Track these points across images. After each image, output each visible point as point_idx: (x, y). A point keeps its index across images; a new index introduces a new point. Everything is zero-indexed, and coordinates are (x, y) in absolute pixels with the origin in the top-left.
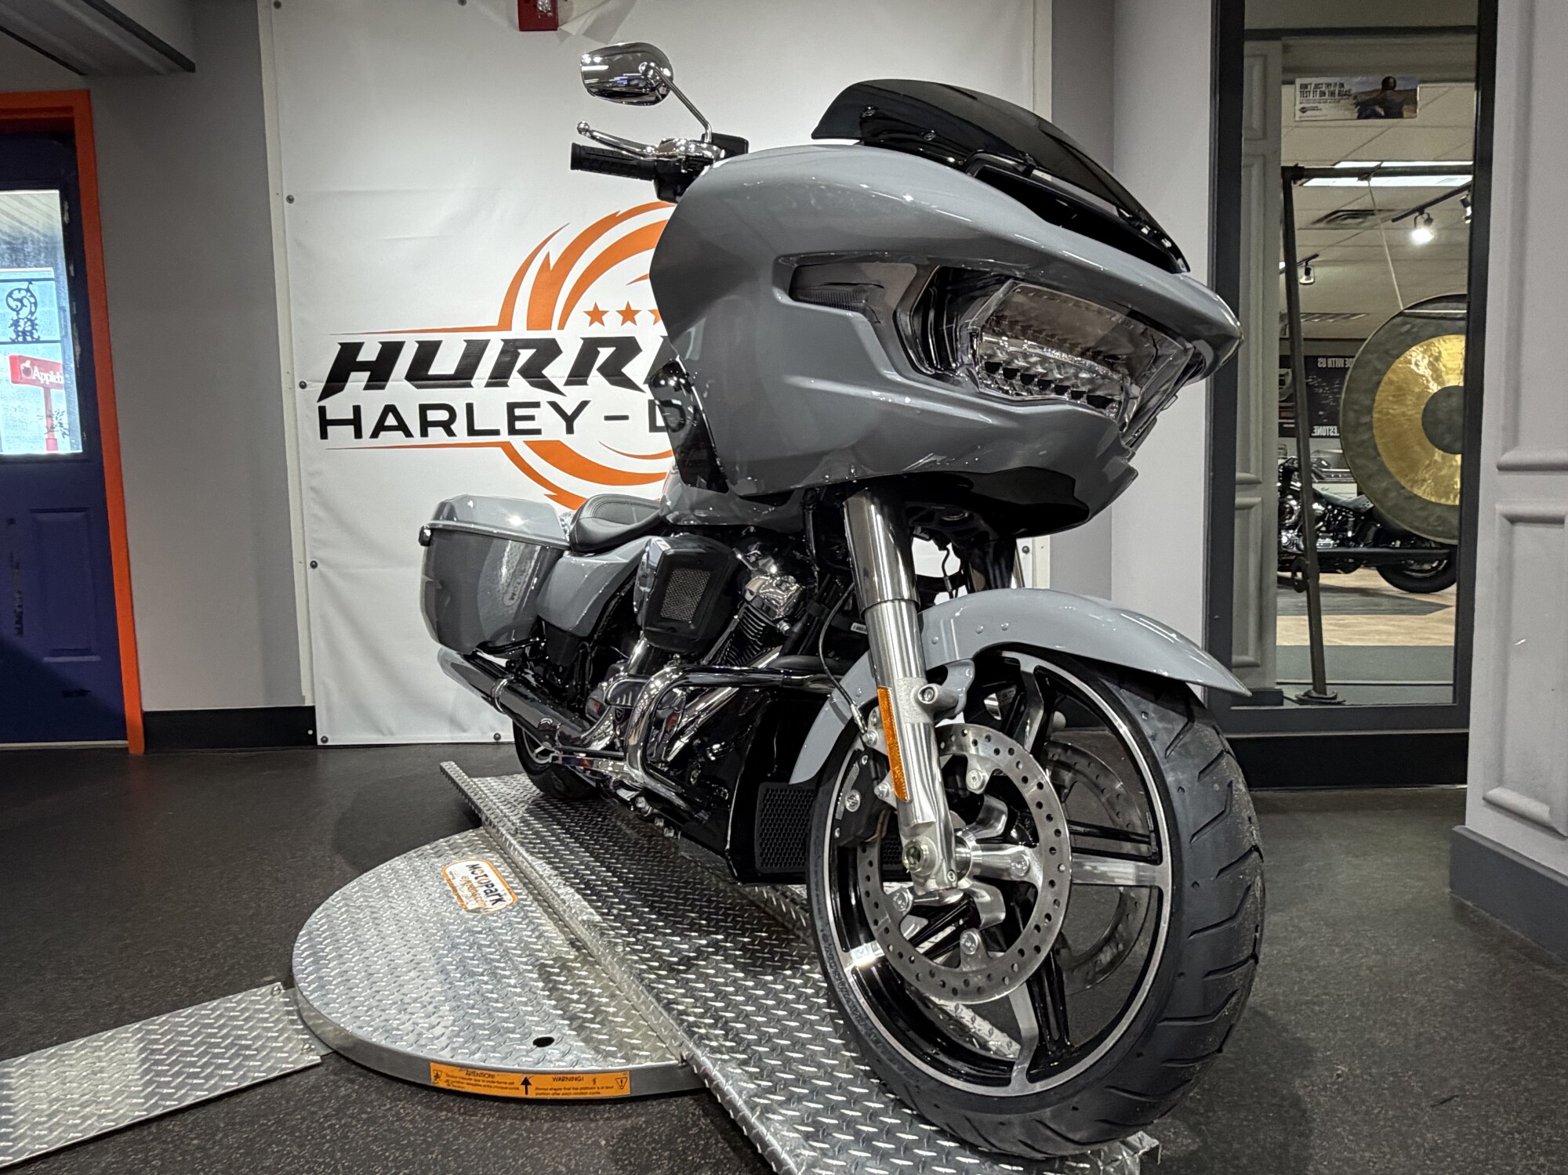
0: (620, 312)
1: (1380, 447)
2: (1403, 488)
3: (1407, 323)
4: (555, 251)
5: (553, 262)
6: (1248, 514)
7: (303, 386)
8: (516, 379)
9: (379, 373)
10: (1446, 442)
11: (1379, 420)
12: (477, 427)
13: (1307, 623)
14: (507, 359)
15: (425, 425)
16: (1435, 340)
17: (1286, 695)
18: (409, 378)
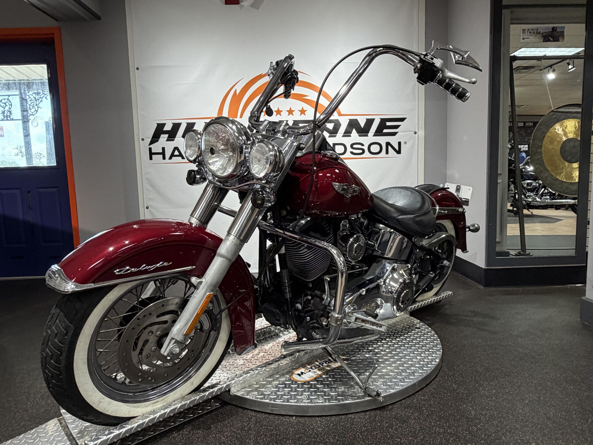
1: (544, 161)
2: (553, 176)
3: (555, 114)
4: (239, 88)
7: (143, 140)
9: (172, 135)
10: (569, 159)
11: (544, 151)
13: (519, 226)
16: (565, 121)
17: (510, 253)
18: (183, 137)
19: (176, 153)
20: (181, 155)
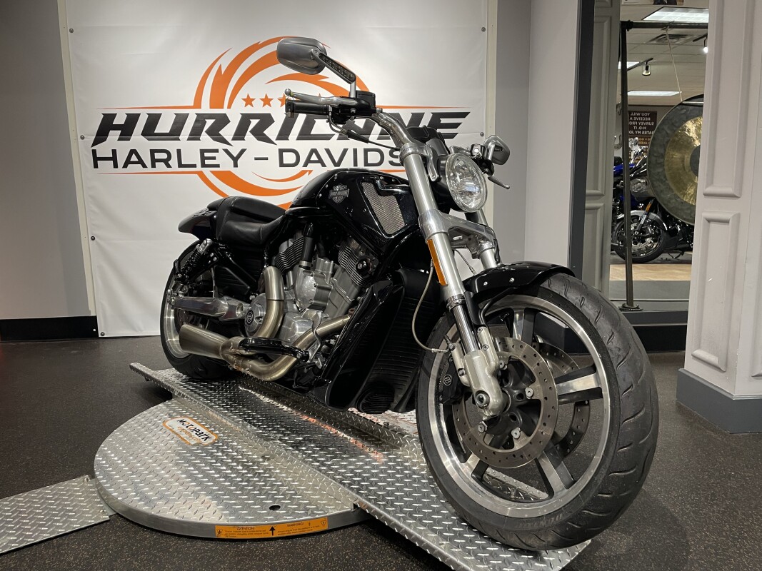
0: (262, 99)
1: (667, 176)
2: (679, 198)
3: (682, 109)
4: (225, 64)
5: (223, 70)
6: (596, 212)
7: (83, 138)
8: (204, 136)
9: (126, 131)
11: (667, 161)
12: (183, 163)
14: (199, 125)
15: (154, 161)
16: (697, 118)
18: (143, 134)
19: (134, 158)
20: (140, 162)
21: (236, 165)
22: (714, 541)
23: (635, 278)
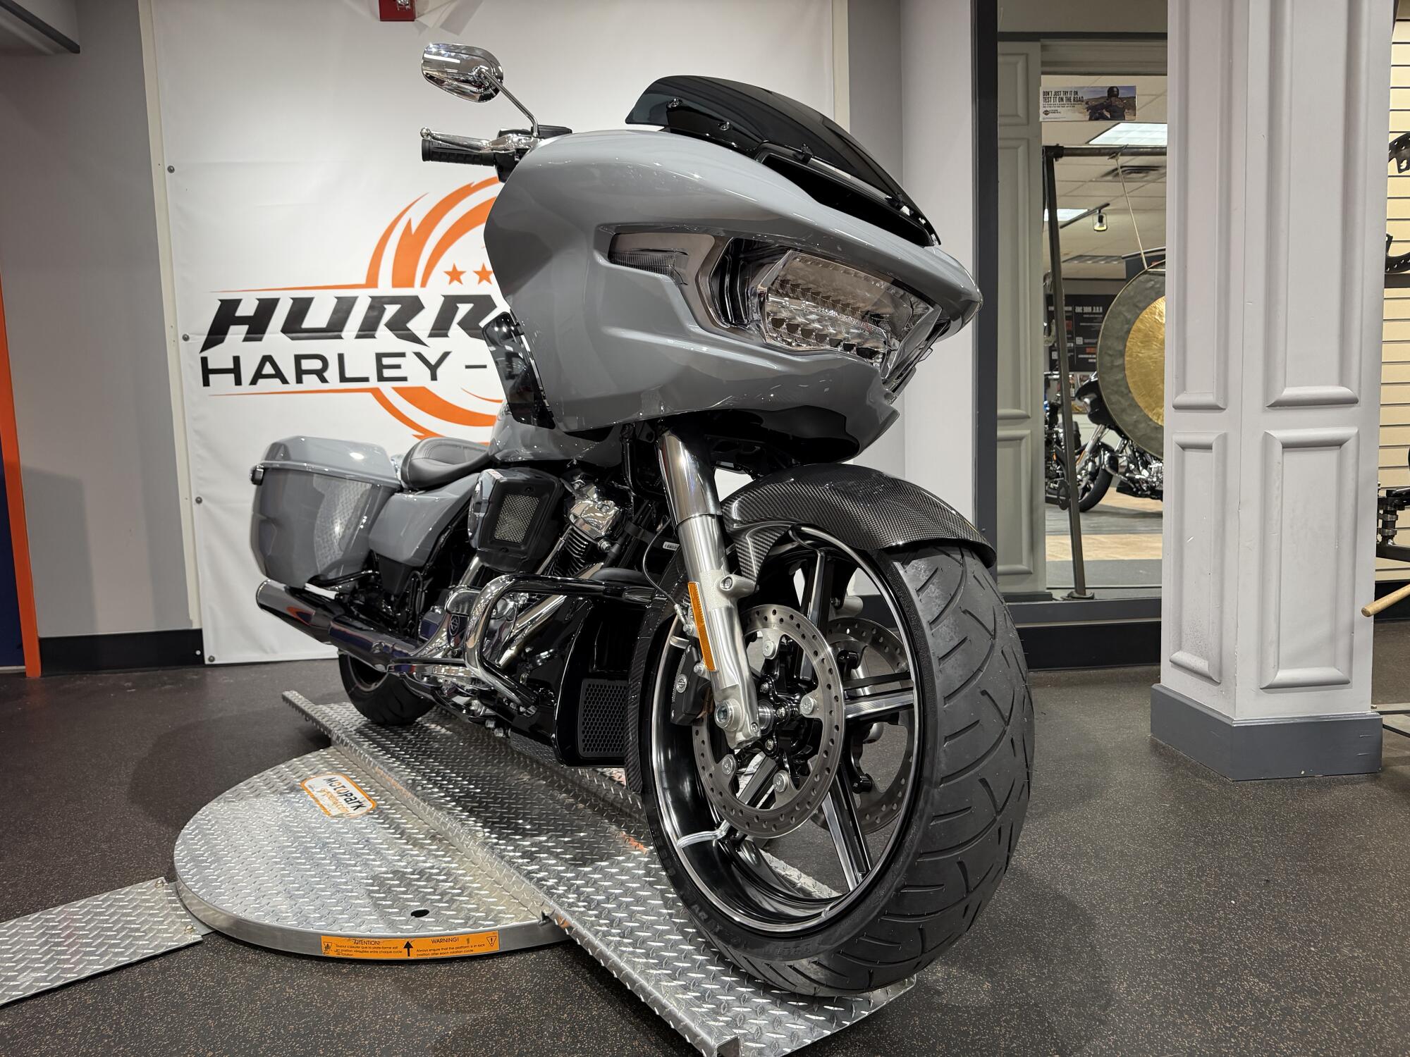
0: (476, 272)
1: (1130, 385)
2: (1150, 420)
3: (1151, 280)
4: (416, 217)
5: (414, 227)
6: (1020, 446)
7: (186, 338)
8: (383, 331)
9: (257, 326)
11: (1130, 362)
12: (348, 375)
14: (375, 313)
15: (300, 374)
17: (1054, 596)
18: (284, 331)
19: (268, 369)
20: (279, 375)
21: (434, 378)
22: (1199, 933)
23: (1088, 555)
